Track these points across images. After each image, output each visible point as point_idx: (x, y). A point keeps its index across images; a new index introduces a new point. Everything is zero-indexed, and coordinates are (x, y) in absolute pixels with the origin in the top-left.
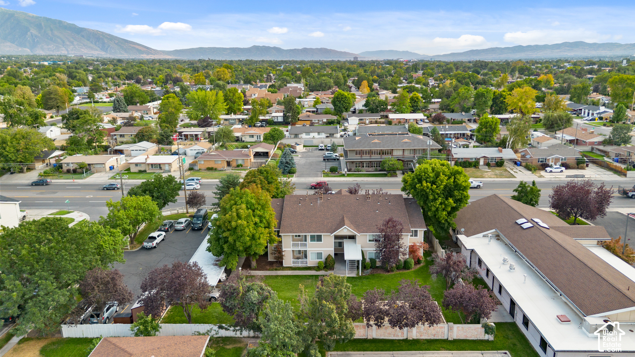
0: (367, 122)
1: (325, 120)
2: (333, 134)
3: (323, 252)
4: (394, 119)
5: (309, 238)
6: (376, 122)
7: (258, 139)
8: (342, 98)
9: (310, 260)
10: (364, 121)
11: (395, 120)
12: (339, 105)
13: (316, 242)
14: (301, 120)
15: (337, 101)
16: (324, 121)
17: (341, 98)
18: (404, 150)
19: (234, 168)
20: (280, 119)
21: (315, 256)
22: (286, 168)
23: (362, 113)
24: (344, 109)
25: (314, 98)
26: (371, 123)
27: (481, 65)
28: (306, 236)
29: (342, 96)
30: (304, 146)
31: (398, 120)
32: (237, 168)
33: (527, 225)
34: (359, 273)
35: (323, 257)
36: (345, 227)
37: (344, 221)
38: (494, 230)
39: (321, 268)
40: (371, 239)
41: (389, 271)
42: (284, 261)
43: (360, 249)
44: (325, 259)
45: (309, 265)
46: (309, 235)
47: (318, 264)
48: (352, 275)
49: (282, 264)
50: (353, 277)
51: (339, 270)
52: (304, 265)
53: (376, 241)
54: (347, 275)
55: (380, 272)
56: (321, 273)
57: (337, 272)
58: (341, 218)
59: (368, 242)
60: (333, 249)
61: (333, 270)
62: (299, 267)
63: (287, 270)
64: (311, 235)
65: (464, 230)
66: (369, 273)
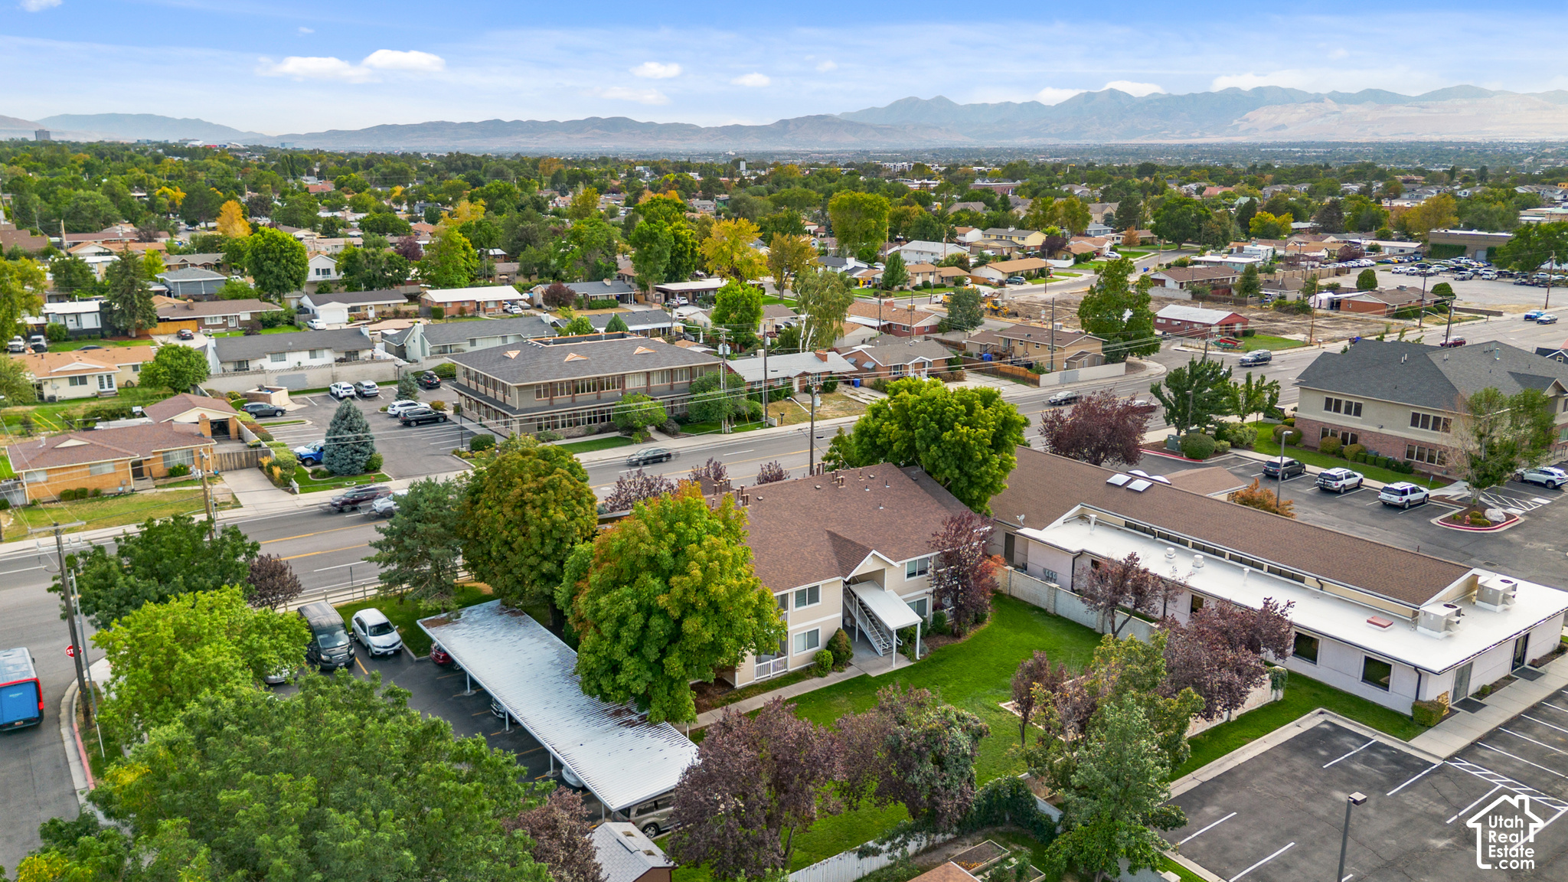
0: (371, 314)
1: (245, 317)
2: (356, 353)
3: (819, 627)
4: (446, 303)
5: (792, 601)
6: (397, 315)
7: (102, 386)
8: (282, 251)
9: (794, 655)
10: (362, 312)
11: (449, 305)
12: (275, 270)
13: (808, 607)
14: (164, 320)
15: (268, 258)
16: (242, 318)
17: (278, 250)
18: (648, 373)
19: (160, 482)
20: (91, 323)
21: (802, 642)
22: (357, 457)
23: (328, 291)
24: (292, 283)
25: (99, 254)
26: (383, 316)
27: (465, 165)
28: (785, 596)
29: (281, 243)
30: (290, 393)
31: (457, 306)
32: (172, 480)
33: (1140, 485)
34: (914, 654)
35: (822, 639)
36: (874, 552)
37: (848, 541)
38: (1078, 507)
39: (829, 666)
40: (912, 570)
41: (957, 635)
42: (737, 674)
43: (900, 599)
44: (825, 644)
45: (791, 668)
46: (791, 592)
47: (813, 660)
48: (904, 663)
49: (732, 687)
50: (911, 667)
51: (861, 661)
52: (780, 672)
53: (920, 573)
54: (895, 667)
55: (942, 642)
56: (833, 678)
57: (864, 665)
58: (826, 537)
59: (906, 580)
60: (840, 615)
61: (850, 665)
62: (773, 680)
63: (755, 695)
64: (797, 592)
65: (1023, 517)
66: (927, 650)
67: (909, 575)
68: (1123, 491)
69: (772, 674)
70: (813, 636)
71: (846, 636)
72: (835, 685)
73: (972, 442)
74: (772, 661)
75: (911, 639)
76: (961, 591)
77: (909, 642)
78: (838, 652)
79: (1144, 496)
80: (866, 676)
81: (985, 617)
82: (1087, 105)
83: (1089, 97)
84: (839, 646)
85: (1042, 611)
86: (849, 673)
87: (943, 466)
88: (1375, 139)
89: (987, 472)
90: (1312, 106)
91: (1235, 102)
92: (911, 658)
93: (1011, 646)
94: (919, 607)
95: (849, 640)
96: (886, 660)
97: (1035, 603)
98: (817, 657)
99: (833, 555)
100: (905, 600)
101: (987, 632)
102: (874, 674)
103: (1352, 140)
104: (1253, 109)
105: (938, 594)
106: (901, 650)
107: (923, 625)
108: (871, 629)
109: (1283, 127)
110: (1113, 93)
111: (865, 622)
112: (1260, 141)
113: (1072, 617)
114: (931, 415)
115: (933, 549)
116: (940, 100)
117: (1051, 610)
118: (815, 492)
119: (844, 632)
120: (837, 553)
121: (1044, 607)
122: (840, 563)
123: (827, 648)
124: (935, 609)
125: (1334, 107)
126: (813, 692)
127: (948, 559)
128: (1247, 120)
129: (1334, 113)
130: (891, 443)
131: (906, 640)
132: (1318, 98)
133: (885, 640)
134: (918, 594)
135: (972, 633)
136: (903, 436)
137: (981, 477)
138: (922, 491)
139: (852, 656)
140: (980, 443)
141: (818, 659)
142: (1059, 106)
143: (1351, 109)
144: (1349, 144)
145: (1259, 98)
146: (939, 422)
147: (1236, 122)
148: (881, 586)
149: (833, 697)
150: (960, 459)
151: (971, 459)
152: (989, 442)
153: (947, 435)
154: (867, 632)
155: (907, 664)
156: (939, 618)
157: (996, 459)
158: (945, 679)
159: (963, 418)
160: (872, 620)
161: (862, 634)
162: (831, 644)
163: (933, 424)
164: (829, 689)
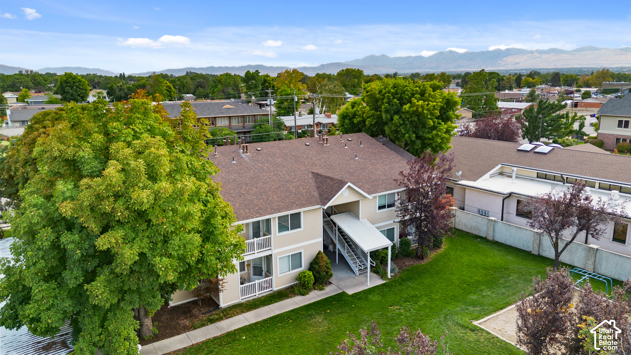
3: (302, 251)
5: (274, 226)
9: (279, 276)
13: (290, 232)
15: (67, 86)
18: (230, 117)
21: (286, 264)
24: (79, 98)
28: (268, 221)
33: (545, 149)
34: (386, 273)
35: (305, 262)
36: (349, 184)
37: (328, 177)
38: (500, 166)
39: (311, 285)
40: (382, 203)
41: (421, 258)
42: (221, 294)
43: (373, 227)
44: (308, 265)
45: (276, 287)
46: (274, 217)
47: (297, 279)
48: (376, 281)
49: (217, 306)
50: (384, 285)
51: (341, 280)
52: (265, 292)
53: (390, 206)
54: (370, 285)
55: (409, 263)
56: (314, 296)
57: (342, 284)
58: (311, 176)
59: (378, 211)
60: (321, 239)
61: (330, 283)
62: (259, 299)
63: (238, 314)
64: (279, 218)
65: (460, 173)
66: (397, 270)
67: (380, 208)
68: (531, 154)
69: (258, 294)
70: (296, 258)
71: (326, 258)
72: (314, 304)
73: (425, 112)
74: (257, 282)
75: (383, 261)
76: (424, 220)
77: (381, 263)
78: (318, 272)
79: (548, 155)
80: (343, 294)
81: (441, 243)
82: (441, 56)
83: (441, 53)
84: (320, 267)
85: (484, 240)
86: (329, 291)
87: (403, 131)
88: (555, 67)
89: (437, 135)
90: (529, 55)
91: (498, 54)
92: (383, 276)
93: (468, 266)
94: (389, 234)
95: (328, 261)
96: (361, 278)
97: (476, 233)
98: (300, 278)
99: (315, 189)
100: (378, 228)
101: (444, 255)
102: (350, 292)
103: (545, 68)
104: (506, 56)
105: (403, 223)
106: (374, 270)
107: (393, 247)
108: (348, 252)
109: (518, 63)
110: (451, 52)
111: (344, 247)
112: (509, 69)
113: (508, 243)
114: (393, 94)
115: (400, 185)
116: (383, 56)
117: (490, 238)
118: (305, 147)
119: (324, 255)
120: (318, 188)
121: (484, 236)
122: (320, 195)
123: (310, 269)
124: (401, 237)
125: (538, 55)
126: (293, 311)
127: (411, 194)
128: (504, 61)
129: (539, 57)
130: (364, 121)
131: (378, 262)
132: (532, 52)
133: (361, 262)
134: (388, 224)
135: (432, 255)
136: (373, 115)
137: (432, 139)
138: (388, 149)
139: (331, 275)
140: (432, 114)
141: (300, 279)
142: (431, 57)
143: (545, 56)
144: (545, 69)
145: (509, 52)
146: (400, 99)
147: (499, 62)
148: (356, 216)
149: (310, 315)
150: (416, 127)
151: (424, 125)
152: (437, 113)
153: (407, 107)
154: (346, 255)
155: (380, 282)
156: (404, 243)
157: (444, 126)
158: (415, 296)
159: (418, 96)
160: (350, 246)
161: (341, 256)
162: (314, 265)
163: (395, 100)
164: (308, 307)
